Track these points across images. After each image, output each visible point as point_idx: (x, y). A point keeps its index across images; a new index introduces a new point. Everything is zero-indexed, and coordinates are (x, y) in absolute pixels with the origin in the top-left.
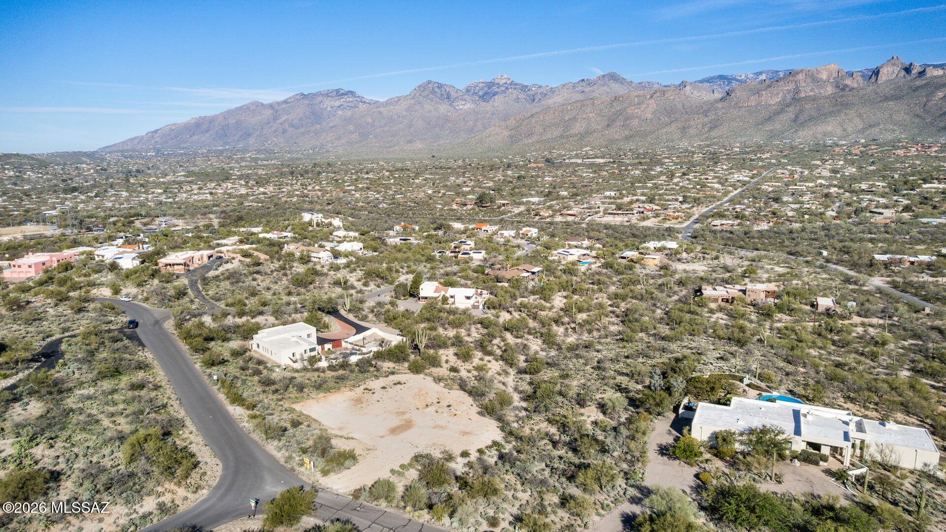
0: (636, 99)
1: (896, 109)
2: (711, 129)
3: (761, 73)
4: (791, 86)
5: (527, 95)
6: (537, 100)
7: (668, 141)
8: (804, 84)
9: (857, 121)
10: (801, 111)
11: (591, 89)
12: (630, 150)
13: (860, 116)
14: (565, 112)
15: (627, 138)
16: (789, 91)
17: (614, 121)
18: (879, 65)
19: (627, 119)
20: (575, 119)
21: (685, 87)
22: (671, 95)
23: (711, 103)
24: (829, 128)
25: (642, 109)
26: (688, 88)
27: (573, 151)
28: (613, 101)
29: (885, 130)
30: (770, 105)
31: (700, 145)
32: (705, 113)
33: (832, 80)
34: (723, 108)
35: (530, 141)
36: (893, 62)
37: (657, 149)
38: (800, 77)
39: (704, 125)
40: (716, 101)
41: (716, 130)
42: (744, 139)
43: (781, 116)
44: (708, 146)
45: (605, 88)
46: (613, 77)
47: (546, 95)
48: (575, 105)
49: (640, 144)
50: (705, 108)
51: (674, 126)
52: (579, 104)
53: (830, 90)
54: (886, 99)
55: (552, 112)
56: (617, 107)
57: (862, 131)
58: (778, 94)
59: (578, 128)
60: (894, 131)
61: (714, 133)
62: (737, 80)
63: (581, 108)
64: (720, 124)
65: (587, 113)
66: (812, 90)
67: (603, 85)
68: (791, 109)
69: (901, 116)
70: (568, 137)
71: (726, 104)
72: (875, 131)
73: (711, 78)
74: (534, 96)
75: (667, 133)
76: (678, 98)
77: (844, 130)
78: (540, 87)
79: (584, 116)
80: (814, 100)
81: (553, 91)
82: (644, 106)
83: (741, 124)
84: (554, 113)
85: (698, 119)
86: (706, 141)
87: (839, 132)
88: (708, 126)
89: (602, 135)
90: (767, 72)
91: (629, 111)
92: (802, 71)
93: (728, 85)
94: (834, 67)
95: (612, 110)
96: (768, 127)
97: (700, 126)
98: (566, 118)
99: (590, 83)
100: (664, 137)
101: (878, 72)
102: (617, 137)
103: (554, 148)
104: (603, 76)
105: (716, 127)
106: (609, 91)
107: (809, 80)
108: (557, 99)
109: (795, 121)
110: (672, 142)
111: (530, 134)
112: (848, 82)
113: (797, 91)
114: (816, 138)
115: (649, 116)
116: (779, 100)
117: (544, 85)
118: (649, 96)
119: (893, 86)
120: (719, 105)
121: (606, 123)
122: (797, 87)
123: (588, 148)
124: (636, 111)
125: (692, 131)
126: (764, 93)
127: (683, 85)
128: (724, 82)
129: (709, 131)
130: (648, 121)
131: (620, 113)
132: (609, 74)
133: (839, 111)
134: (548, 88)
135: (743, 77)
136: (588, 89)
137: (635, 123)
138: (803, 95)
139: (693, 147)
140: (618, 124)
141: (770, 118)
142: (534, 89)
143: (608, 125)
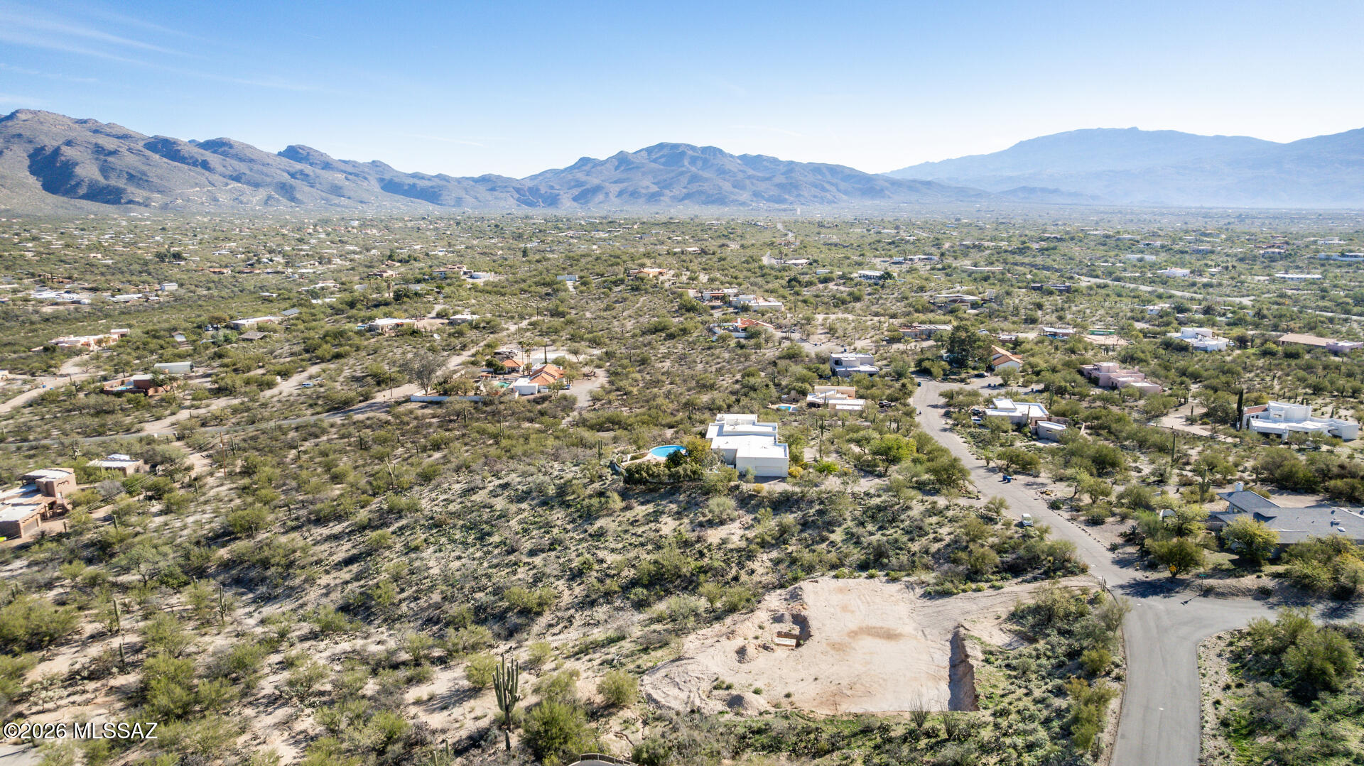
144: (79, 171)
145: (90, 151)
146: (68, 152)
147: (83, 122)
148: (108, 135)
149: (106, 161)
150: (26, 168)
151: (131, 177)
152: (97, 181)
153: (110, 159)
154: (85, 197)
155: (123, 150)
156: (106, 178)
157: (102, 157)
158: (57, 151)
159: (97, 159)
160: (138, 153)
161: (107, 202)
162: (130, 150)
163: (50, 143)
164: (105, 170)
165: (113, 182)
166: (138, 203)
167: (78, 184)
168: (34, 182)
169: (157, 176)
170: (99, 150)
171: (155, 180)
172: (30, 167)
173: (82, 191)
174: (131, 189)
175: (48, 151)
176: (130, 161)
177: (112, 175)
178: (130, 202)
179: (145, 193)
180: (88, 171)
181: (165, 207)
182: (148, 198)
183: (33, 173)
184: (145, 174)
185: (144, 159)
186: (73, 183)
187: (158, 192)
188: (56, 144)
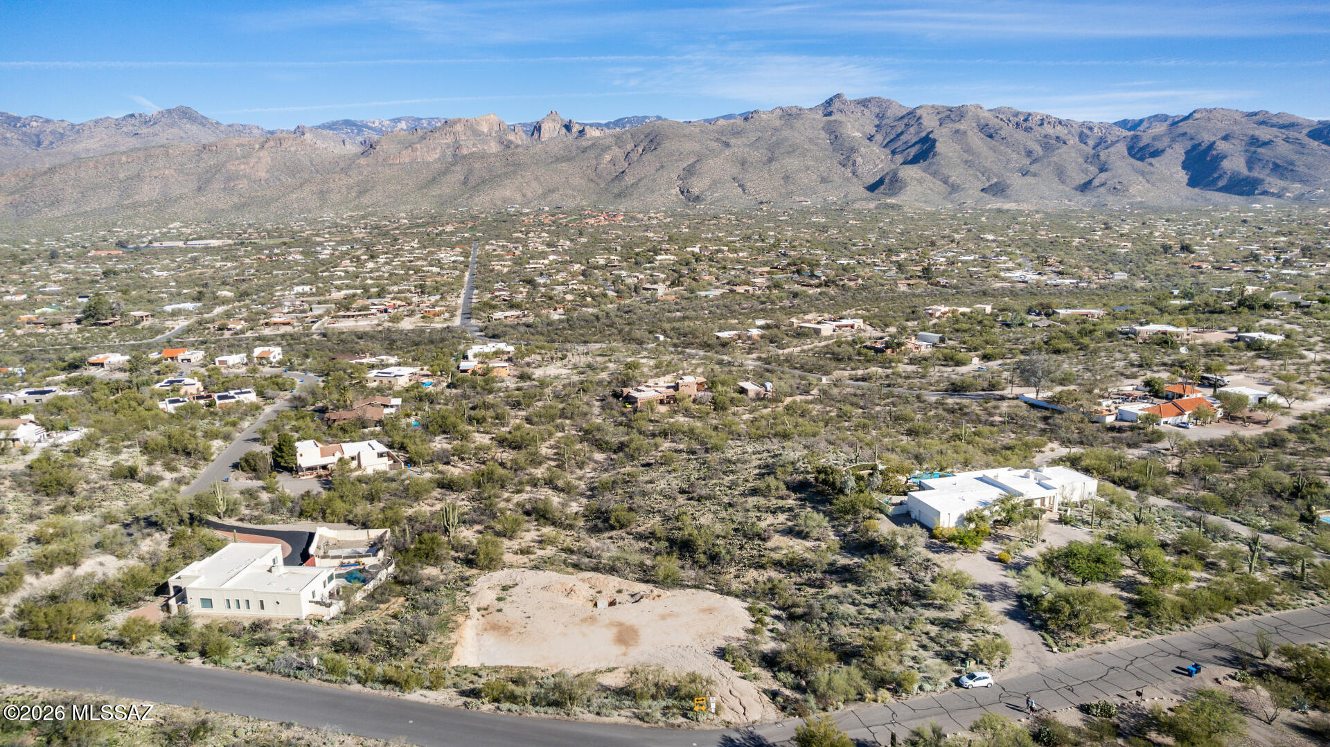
0: (238, 149)
1: (570, 171)
2: (360, 194)
3: (399, 120)
4: (450, 140)
5: (24, 134)
6: (46, 143)
7: (302, 211)
8: (463, 138)
9: (535, 184)
10: (471, 171)
11: (151, 130)
12: (250, 225)
13: (537, 179)
14: (117, 166)
15: (238, 208)
16: (448, 146)
17: (208, 181)
18: (539, 119)
19: (229, 179)
20: (139, 177)
21: (303, 134)
22: (291, 146)
23: (349, 159)
24: (508, 193)
25: (251, 165)
26: (308, 136)
27: (154, 229)
28: (202, 152)
29: (566, 196)
30: (428, 163)
31: (351, 216)
32: (345, 171)
33: (494, 134)
34: (368, 165)
35: (58, 214)
36: (552, 116)
37: (292, 224)
38: (459, 128)
39: (349, 188)
40: (357, 156)
41: (368, 196)
42: (409, 207)
43: (448, 177)
44: (363, 217)
45: (175, 130)
46: (186, 114)
47: (62, 135)
48: (134, 155)
49: (261, 216)
50: (342, 165)
51: (307, 189)
52: (141, 154)
53: (493, 147)
54: (558, 160)
55: (91, 164)
56: (209, 161)
57: (544, 196)
58: (435, 149)
59: (148, 191)
60: (574, 197)
61: (365, 200)
62: (370, 128)
63: (146, 161)
64: (372, 187)
65: (159, 169)
66: (474, 145)
67: (172, 125)
68: (458, 168)
69: (577, 181)
70: (135, 206)
71: (370, 160)
72: (556, 197)
73: (335, 123)
74: (38, 136)
75: (298, 200)
76: (302, 150)
77: (524, 196)
78: (48, 121)
79: (155, 173)
80: (483, 157)
81: (77, 130)
82: (253, 160)
83: (399, 187)
84: (96, 167)
85: (340, 179)
86: (358, 210)
87: (519, 197)
88: (356, 189)
89: (197, 204)
90: (407, 119)
91: (230, 167)
92: (459, 120)
93: (358, 134)
94: (494, 118)
95: (202, 165)
96: (435, 191)
97: (344, 190)
98: (122, 176)
99: (147, 121)
100: (296, 205)
101: (540, 127)
102: (221, 206)
103: (115, 225)
104: (169, 111)
105: (366, 191)
106: (182, 135)
107: (469, 133)
108: (90, 144)
109: (465, 183)
110: (310, 212)
111: (55, 203)
112: (511, 137)
113: (458, 147)
114: (495, 205)
115: (263, 175)
116: (437, 156)
117: (56, 119)
118: (257, 146)
119: (561, 145)
120: (363, 161)
121: (195, 185)
122: (457, 141)
123: (177, 224)
124: (242, 167)
125: (335, 197)
126: (418, 146)
127: (300, 131)
128: (352, 130)
129: (358, 197)
130: (263, 182)
131: (218, 168)
132: (178, 109)
133: (514, 172)
134: (65, 124)
135: (377, 124)
136: (144, 130)
137: (243, 185)
138: (465, 152)
139: (343, 219)
140: (216, 186)
141: (434, 179)
142: (34, 124)
143: (200, 189)
144: (1225, 164)
145: (1244, 143)
146: (1222, 146)
147: (1251, 115)
148: (1272, 126)
149: (1255, 152)
150: (1180, 163)
151: (1276, 167)
152: (1239, 173)
153: (1260, 150)
154: (1220, 190)
155: (1279, 141)
156: (1250, 169)
157: (1253, 149)
158: (1211, 146)
159: (1246, 151)
160: (1297, 142)
161: (1241, 194)
162: (1286, 140)
163: (1207, 138)
164: (1250, 164)
165: (1255, 174)
166: (1273, 194)
167: (1220, 177)
168: (1183, 176)
169: (1306, 166)
170: (1254, 142)
171: (1301, 169)
172: (1183, 162)
173: (1221, 184)
174: (1268, 179)
175: (1204, 146)
176: (1283, 150)
177: (1257, 167)
178: (1265, 193)
179: (1282, 183)
180: (1235, 163)
181: (1299, 198)
182: (1285, 189)
183: (1184, 168)
184: (1292, 163)
185: (1298, 148)
186: (1216, 175)
187: (1301, 181)
188: (1213, 139)
